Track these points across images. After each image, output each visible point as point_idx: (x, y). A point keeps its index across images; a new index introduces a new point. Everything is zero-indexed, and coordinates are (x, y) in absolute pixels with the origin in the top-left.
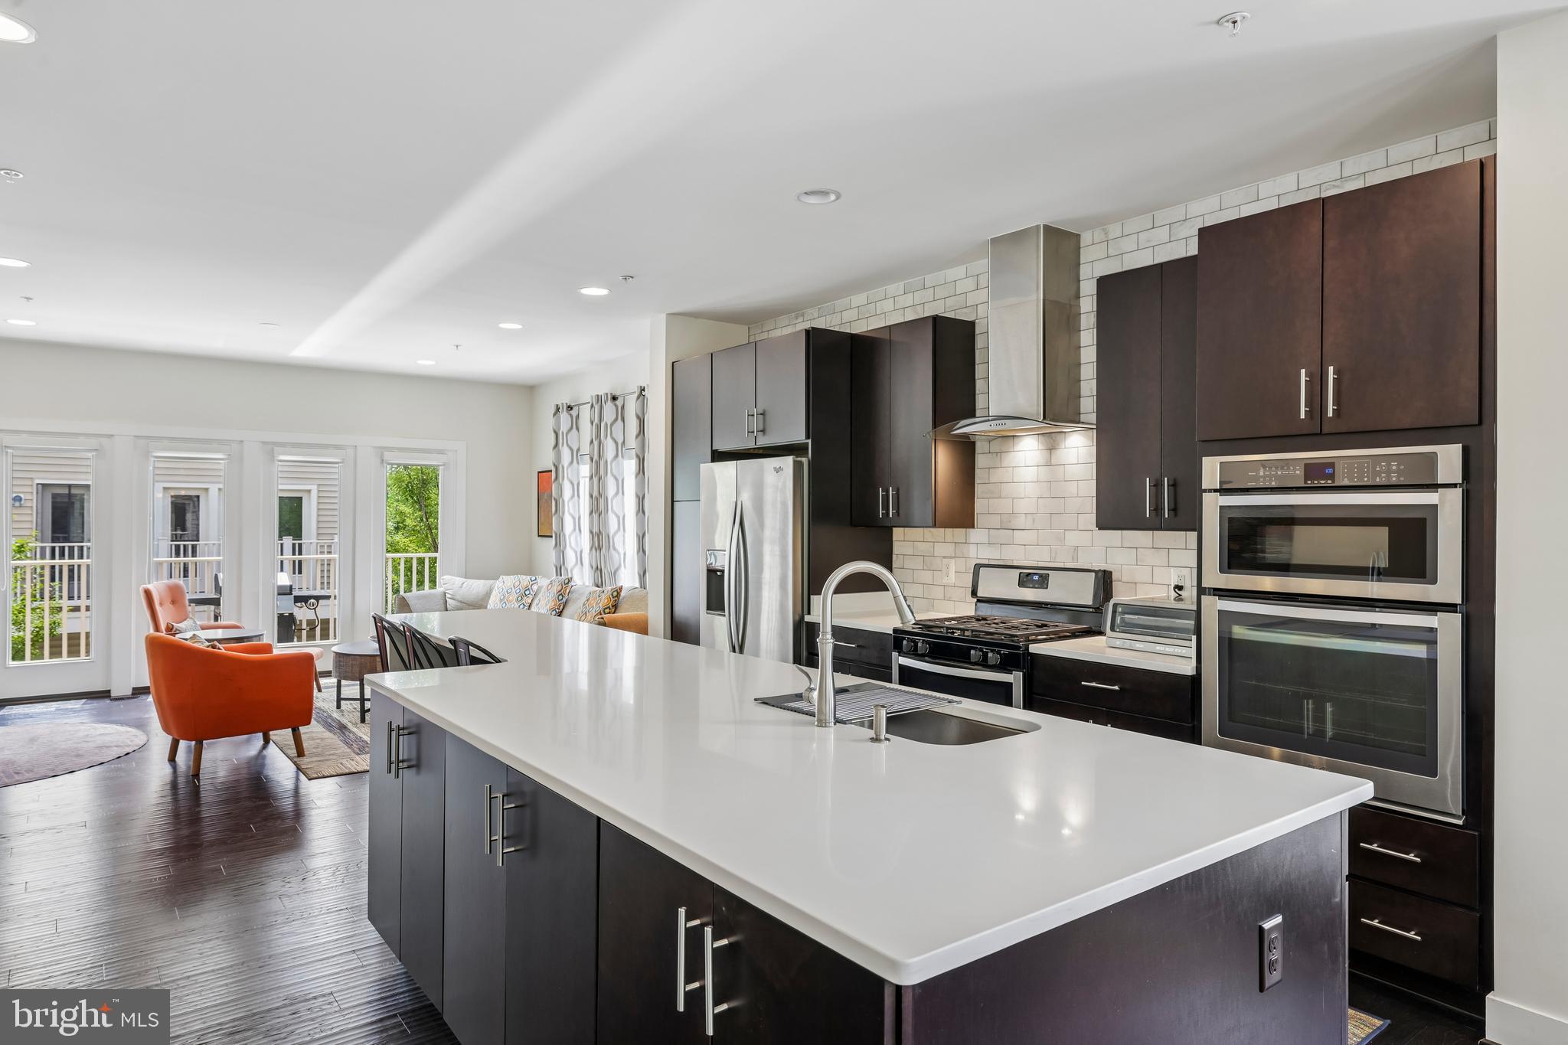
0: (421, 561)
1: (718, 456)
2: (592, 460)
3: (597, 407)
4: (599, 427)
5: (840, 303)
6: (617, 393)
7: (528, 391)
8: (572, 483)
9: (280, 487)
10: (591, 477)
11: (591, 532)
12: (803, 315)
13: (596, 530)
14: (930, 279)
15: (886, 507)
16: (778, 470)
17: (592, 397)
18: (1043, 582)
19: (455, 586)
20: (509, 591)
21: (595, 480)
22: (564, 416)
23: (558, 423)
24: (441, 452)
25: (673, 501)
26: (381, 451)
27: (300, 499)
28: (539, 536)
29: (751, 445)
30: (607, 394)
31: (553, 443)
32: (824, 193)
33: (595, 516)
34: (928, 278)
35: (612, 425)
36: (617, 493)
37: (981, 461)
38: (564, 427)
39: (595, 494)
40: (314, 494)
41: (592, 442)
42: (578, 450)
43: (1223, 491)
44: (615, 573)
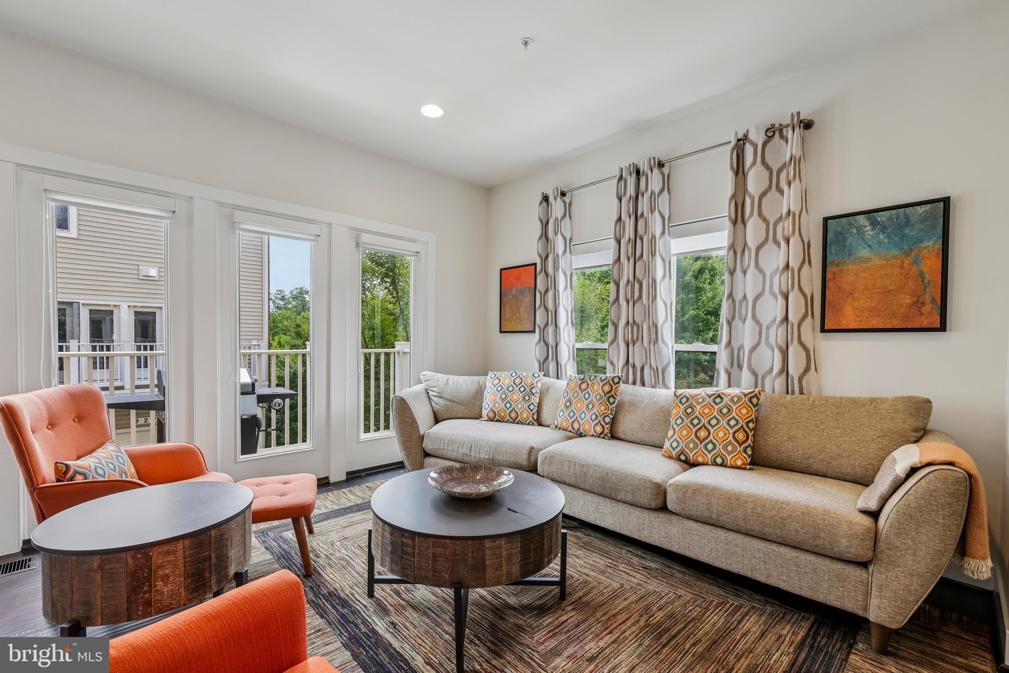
0: (378, 355)
8: (565, 274)
19: (439, 383)
20: (511, 389)
24: (413, 241)
26: (357, 233)
28: (501, 332)
30: (654, 158)
38: (558, 214)
42: (571, 239)
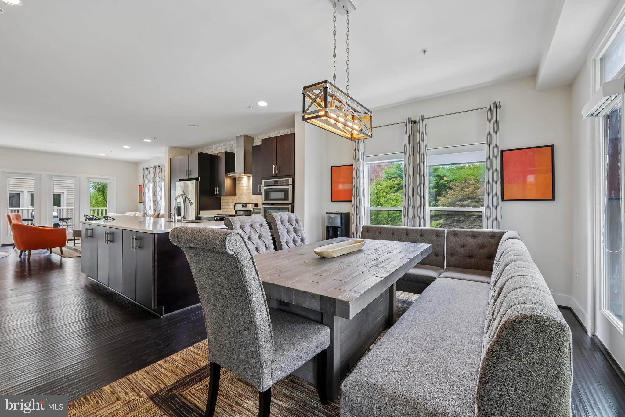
1: (180, 180)
2: (153, 182)
3: (154, 169)
4: (155, 174)
5: (211, 147)
6: (160, 165)
7: (136, 164)
8: (148, 188)
9: (54, 191)
10: (153, 187)
11: (153, 201)
12: (203, 149)
13: (154, 200)
14: (228, 143)
15: (216, 192)
16: (192, 183)
17: (153, 166)
18: (246, 206)
21: (154, 187)
22: (146, 171)
23: (144, 173)
24: (108, 179)
25: (170, 191)
26: (89, 179)
27: (60, 195)
28: (139, 202)
29: (187, 178)
30: (157, 165)
31: (143, 177)
32: (195, 126)
33: (154, 196)
34: (227, 143)
35: (158, 173)
36: (160, 191)
37: (237, 182)
38: (146, 173)
39: (154, 191)
40: (65, 194)
41: (153, 177)
42: (150, 179)
43: (264, 186)
44: (159, 210)
